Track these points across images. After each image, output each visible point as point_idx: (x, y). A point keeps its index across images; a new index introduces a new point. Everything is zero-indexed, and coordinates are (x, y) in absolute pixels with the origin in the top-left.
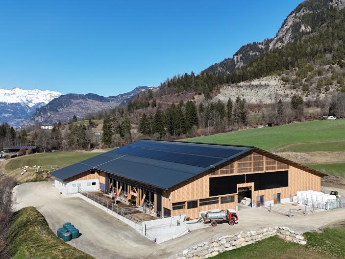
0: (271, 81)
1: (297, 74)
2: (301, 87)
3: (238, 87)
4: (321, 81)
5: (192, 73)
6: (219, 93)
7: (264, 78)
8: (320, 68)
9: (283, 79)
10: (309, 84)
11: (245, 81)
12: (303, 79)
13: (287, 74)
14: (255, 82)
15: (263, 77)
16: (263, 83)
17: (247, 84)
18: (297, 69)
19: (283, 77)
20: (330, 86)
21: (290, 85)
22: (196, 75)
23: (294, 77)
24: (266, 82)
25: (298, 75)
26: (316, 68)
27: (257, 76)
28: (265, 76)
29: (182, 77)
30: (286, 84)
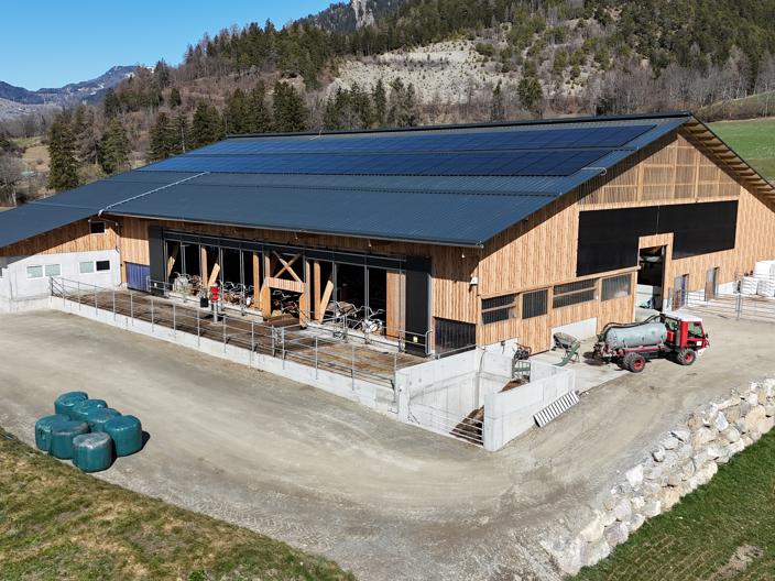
0: (454, 53)
1: (509, 38)
2: (519, 68)
3: (379, 64)
4: (560, 55)
5: (269, 23)
6: (338, 75)
7: (438, 45)
8: (559, 25)
9: (480, 49)
10: (537, 61)
11: (396, 51)
12: (523, 49)
13: (488, 37)
14: (418, 54)
15: (435, 43)
16: (435, 56)
17: (400, 58)
18: (509, 25)
19: (480, 44)
20: (580, 66)
21: (495, 63)
22: (278, 28)
23: (503, 45)
24: (443, 55)
25: (512, 39)
26: (550, 26)
27: (421, 38)
28: (439, 41)
29: (244, 34)
30: (486, 60)
